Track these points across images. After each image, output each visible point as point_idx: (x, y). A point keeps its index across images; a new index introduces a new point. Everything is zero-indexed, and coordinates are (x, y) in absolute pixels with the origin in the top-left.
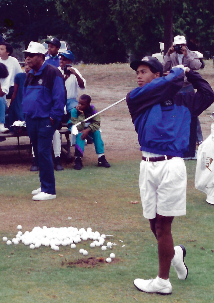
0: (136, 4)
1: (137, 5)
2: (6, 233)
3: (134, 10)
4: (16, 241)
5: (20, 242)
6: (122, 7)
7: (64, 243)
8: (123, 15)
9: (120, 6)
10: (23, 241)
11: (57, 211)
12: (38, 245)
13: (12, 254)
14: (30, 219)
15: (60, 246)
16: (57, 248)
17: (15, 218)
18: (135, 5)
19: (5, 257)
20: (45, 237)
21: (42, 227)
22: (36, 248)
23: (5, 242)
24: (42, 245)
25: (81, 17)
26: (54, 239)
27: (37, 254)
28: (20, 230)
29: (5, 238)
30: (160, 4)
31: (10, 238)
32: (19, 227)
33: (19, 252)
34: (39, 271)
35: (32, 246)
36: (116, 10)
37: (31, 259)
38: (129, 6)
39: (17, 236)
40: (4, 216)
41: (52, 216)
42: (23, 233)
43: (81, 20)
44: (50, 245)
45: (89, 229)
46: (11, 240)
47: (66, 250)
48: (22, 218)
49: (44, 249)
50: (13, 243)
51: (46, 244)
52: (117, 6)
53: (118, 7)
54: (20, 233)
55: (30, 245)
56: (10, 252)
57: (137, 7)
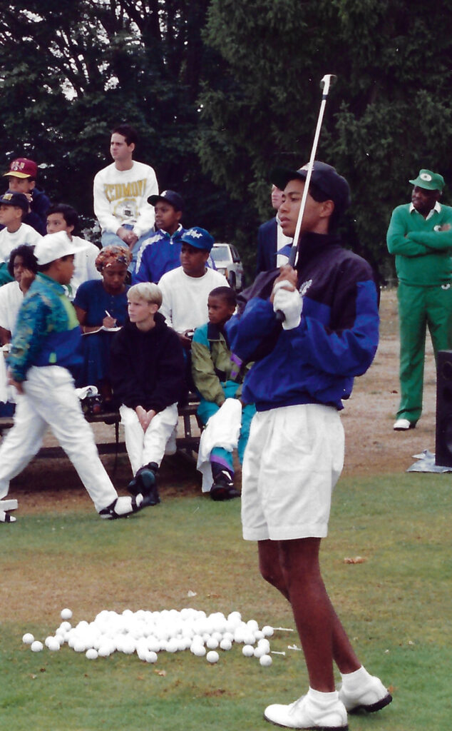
0: (386, 139)
1: (390, 140)
2: (33, 627)
3: (381, 153)
4: (53, 643)
5: (65, 645)
6: (353, 145)
7: (171, 646)
8: (356, 166)
9: (348, 144)
10: (70, 644)
11: (162, 581)
12: (106, 650)
13: (42, 670)
14: (94, 597)
15: (161, 652)
16: (152, 657)
17: (58, 596)
18: (383, 141)
19: (23, 677)
20: (126, 632)
21: (120, 613)
22: (100, 659)
23: (29, 645)
24: (116, 651)
25: (257, 175)
26: (146, 636)
27: (101, 670)
28: (68, 620)
29: (28, 637)
30: (444, 137)
31: (40, 637)
32: (66, 613)
33: (60, 666)
34: (103, 706)
35: (91, 654)
36: (337, 153)
37: (86, 680)
38: (370, 143)
39: (58, 631)
40: (33, 592)
41: (148, 590)
42: (74, 626)
43: (255, 180)
44: (135, 652)
45: (235, 616)
46: (43, 642)
47: (173, 660)
48: (77, 596)
49: (120, 659)
50: (46, 648)
51: (127, 647)
52: (340, 145)
53: (343, 147)
54: (65, 625)
55: (86, 650)
56: (39, 668)
57: (389, 145)
